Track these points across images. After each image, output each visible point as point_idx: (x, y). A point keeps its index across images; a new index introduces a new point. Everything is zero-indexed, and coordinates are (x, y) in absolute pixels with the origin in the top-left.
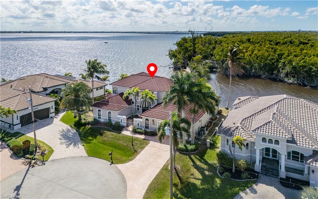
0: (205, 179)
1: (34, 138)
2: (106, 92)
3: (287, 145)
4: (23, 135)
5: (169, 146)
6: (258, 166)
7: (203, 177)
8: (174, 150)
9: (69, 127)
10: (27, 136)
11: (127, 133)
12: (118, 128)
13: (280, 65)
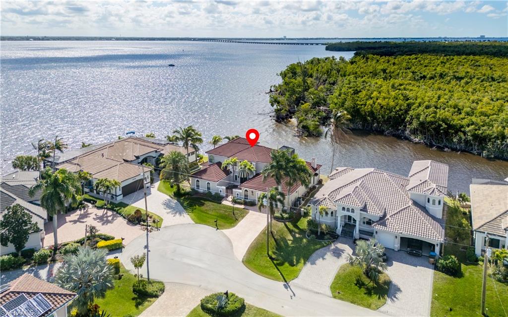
0: (295, 240)
1: (145, 209)
2: (198, 157)
3: (360, 213)
4: (128, 205)
5: (267, 215)
6: (339, 230)
7: (294, 239)
8: (271, 218)
9: (169, 198)
10: (132, 206)
11: (227, 203)
12: (218, 199)
13: (408, 119)
